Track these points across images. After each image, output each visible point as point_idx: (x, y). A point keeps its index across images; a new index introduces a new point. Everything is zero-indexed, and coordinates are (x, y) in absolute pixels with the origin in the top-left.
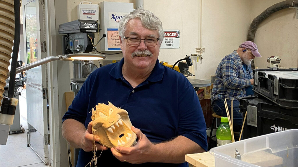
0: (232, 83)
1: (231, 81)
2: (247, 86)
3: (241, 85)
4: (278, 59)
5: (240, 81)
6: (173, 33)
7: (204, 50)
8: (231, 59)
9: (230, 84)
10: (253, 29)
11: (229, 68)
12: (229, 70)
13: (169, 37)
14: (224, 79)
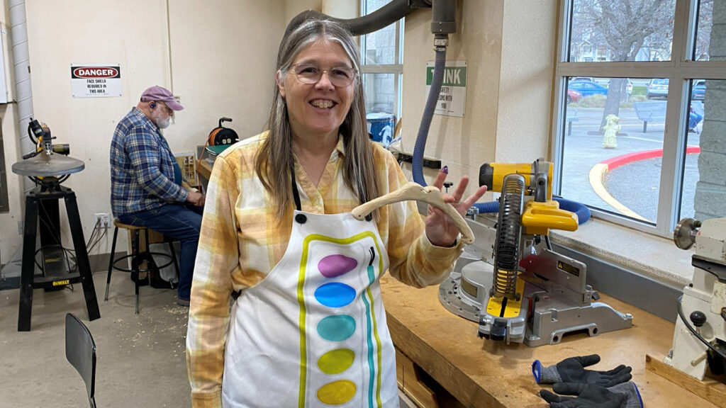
0: (154, 182)
1: (151, 179)
6: (104, 69)
9: (148, 183)
13: (97, 76)
14: (140, 171)
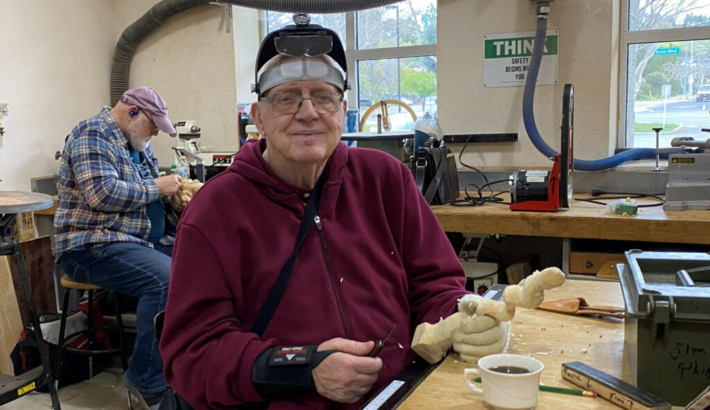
0: (113, 195)
1: (108, 193)
2: (149, 202)
3: (134, 200)
4: (194, 128)
5: (132, 191)
7: (5, 110)
8: (98, 134)
10: (123, 55)
11: (98, 159)
12: (98, 164)
14: (89, 188)
